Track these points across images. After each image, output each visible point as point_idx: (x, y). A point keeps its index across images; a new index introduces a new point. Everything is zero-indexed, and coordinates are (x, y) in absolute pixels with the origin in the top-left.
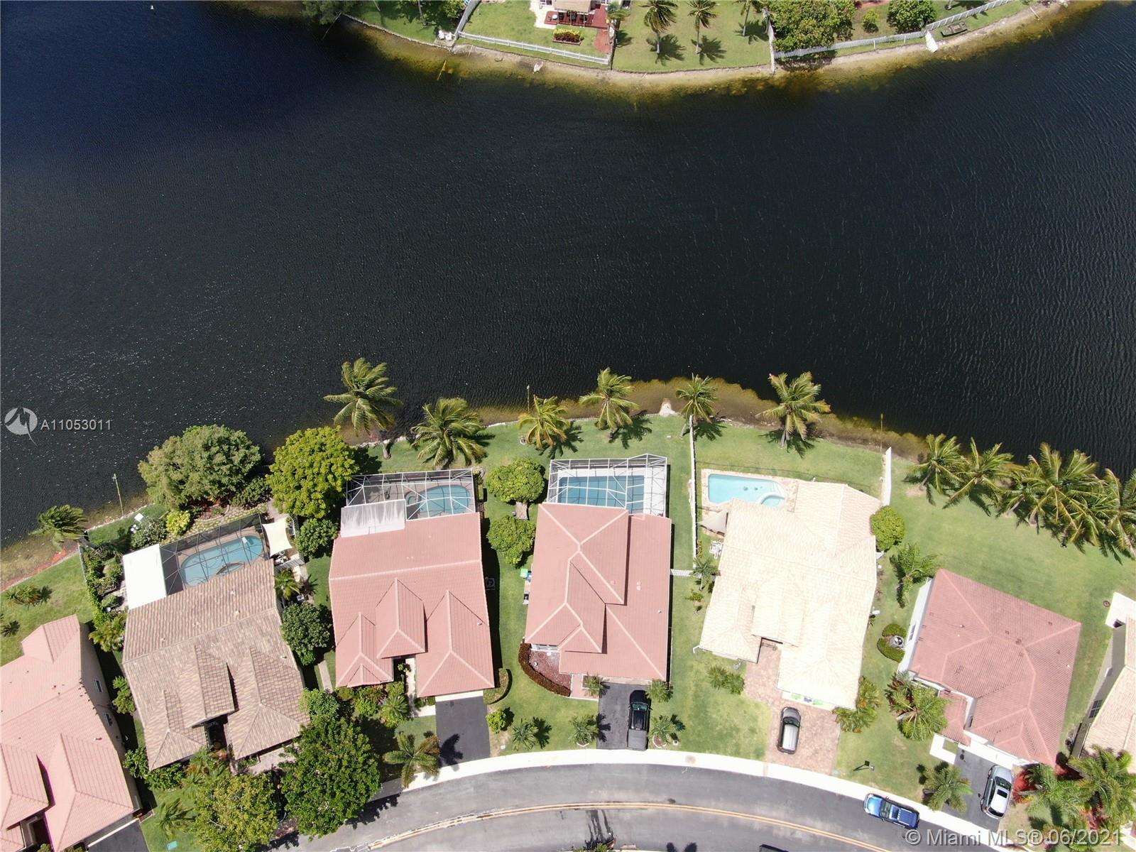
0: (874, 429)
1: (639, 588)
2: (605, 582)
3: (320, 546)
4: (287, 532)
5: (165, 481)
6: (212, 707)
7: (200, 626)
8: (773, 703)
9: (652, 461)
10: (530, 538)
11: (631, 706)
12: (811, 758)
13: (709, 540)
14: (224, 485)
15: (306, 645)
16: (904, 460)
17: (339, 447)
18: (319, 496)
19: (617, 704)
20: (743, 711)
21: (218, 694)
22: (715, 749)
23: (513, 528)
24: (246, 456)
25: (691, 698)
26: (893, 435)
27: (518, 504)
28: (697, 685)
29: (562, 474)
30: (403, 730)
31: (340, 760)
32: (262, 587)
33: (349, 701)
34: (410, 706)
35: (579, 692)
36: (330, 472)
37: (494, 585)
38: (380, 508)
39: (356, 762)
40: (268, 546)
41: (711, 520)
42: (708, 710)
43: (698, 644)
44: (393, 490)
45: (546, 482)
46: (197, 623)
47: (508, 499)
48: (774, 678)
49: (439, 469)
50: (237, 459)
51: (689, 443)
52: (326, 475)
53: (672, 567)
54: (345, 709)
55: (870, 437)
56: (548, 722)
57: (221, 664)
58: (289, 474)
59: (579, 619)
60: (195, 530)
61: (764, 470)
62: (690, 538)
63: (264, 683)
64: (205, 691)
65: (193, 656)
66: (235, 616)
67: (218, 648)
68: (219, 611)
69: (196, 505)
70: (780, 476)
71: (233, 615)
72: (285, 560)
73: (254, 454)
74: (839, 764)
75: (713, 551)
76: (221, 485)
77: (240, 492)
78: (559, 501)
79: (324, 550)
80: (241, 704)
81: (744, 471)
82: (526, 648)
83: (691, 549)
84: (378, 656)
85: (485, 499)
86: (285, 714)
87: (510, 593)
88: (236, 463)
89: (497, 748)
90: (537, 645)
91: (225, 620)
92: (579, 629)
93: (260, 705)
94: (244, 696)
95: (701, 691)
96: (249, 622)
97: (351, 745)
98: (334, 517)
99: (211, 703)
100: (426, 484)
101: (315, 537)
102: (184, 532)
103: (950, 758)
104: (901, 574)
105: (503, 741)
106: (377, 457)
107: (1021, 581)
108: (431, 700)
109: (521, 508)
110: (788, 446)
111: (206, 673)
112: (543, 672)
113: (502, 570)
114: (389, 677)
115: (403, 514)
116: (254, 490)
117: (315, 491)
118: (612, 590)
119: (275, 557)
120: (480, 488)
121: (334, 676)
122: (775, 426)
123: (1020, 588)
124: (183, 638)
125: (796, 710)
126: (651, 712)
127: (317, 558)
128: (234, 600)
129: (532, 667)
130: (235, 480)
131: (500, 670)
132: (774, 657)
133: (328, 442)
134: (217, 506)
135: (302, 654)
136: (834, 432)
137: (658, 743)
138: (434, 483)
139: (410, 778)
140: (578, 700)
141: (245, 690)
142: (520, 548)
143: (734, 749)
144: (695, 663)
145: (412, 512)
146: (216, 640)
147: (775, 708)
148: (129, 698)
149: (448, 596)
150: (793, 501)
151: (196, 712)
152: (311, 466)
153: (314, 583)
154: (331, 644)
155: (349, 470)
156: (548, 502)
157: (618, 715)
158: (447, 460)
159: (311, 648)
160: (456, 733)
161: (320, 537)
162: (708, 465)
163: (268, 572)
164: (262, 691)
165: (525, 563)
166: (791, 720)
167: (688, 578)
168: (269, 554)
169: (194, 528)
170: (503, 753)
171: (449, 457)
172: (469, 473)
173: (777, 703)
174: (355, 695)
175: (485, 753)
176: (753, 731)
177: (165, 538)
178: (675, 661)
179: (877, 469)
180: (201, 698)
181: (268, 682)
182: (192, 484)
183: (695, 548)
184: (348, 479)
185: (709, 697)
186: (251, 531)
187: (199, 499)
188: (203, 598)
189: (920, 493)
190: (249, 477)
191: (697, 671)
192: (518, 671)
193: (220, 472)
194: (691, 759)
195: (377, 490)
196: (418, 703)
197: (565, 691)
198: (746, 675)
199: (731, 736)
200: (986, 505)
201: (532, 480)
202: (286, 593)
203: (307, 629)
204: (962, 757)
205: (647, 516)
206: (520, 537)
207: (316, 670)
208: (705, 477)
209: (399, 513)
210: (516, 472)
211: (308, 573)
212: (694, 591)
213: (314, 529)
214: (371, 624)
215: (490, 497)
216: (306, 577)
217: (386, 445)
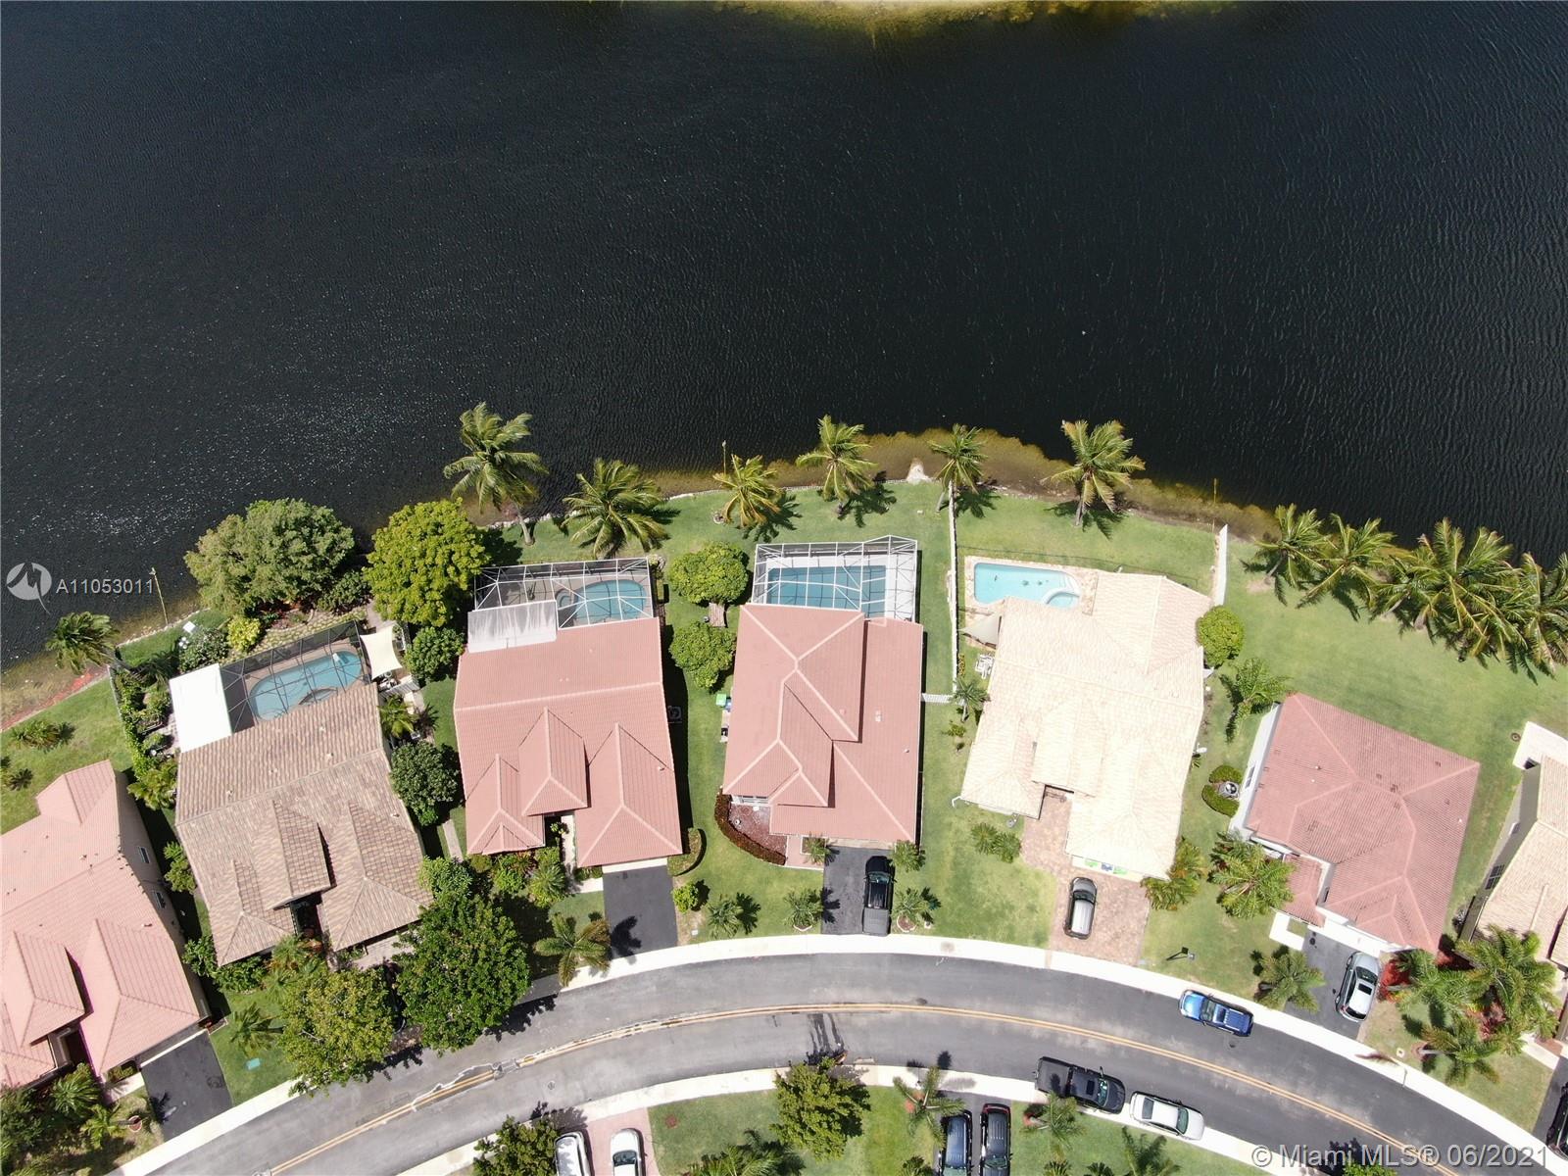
0: (1205, 501)
1: (878, 719)
2: (832, 710)
3: (441, 664)
4: (394, 646)
5: (220, 578)
6: (300, 883)
7: (279, 775)
8: (1060, 872)
9: (897, 545)
10: (729, 652)
11: (868, 877)
12: (1110, 944)
13: (974, 653)
14: (305, 583)
15: (424, 799)
16: (1245, 542)
17: (462, 528)
18: (437, 596)
19: (848, 875)
20: (1019, 884)
21: (307, 865)
22: (981, 933)
23: (706, 638)
24: (334, 542)
25: (948, 866)
26: (1230, 509)
27: (712, 605)
28: (957, 849)
29: (771, 564)
30: (560, 910)
31: (475, 951)
32: (363, 721)
33: (486, 873)
34: (568, 880)
35: (797, 858)
36: (451, 563)
37: (680, 716)
38: (522, 612)
39: (497, 954)
40: (369, 666)
41: (975, 626)
42: (971, 881)
43: (958, 793)
44: (539, 587)
45: (750, 574)
46: (275, 771)
47: (698, 600)
48: (1061, 839)
49: (601, 559)
50: (322, 545)
51: (948, 520)
52: (445, 567)
53: (924, 690)
54: (479, 883)
55: (1198, 510)
56: (757, 900)
57: (310, 825)
58: (394, 566)
59: (796, 761)
60: (267, 645)
61: (1050, 558)
62: (950, 652)
63: (370, 850)
64: (289, 861)
65: (271, 814)
66: (326, 761)
67: (306, 804)
68: (304, 753)
69: (267, 611)
70: (1073, 565)
71: (323, 759)
72: (392, 685)
73: (344, 539)
74: (1147, 951)
75: (981, 668)
76: (301, 582)
77: (328, 592)
78: (769, 601)
79: (447, 670)
80: (339, 877)
81: (1023, 559)
82: (724, 804)
83: (950, 666)
84: (524, 813)
85: (666, 600)
86: (399, 891)
87: (703, 726)
88: (321, 553)
89: (686, 933)
90: (739, 796)
91: (314, 766)
92: (797, 775)
93: (365, 879)
94: (342, 867)
95: (963, 856)
96: (347, 769)
97: (488, 930)
98: (459, 624)
99: (299, 878)
100: (585, 579)
101: (433, 653)
102: (252, 648)
103: (1296, 943)
104: (1236, 697)
105: (695, 925)
106: (515, 542)
107: (1399, 706)
108: (596, 870)
109: (716, 611)
110: (1085, 524)
111: (290, 836)
112: (748, 833)
113: (691, 696)
114: (539, 841)
115: (553, 620)
116: (347, 589)
117: (430, 590)
118: (842, 722)
119: (379, 680)
120: (659, 584)
121: (465, 840)
122: (1065, 496)
123: (1398, 716)
124: (257, 791)
125: (1090, 881)
126: (895, 884)
127: (436, 681)
128: (325, 738)
129: (733, 826)
130: (320, 576)
131: (690, 830)
132: (1062, 810)
133: (445, 522)
134: (296, 610)
135: (420, 811)
136: (1149, 505)
137: (904, 925)
138: (596, 578)
139: (570, 974)
140: (796, 870)
141: (344, 859)
142: (715, 665)
143: (1007, 933)
144: (954, 820)
145: (566, 618)
146: (301, 792)
147: (1062, 879)
148: (187, 871)
149: (617, 732)
150: (1091, 599)
151: (278, 889)
152: (423, 555)
153: (434, 715)
154: (459, 798)
155: (477, 560)
156: (752, 602)
157: (850, 890)
158: (612, 546)
159: (431, 802)
160: (631, 915)
161: (440, 652)
162: (974, 550)
163: (369, 700)
164: (367, 860)
165: (723, 686)
166: (1083, 894)
167: (946, 705)
168: (370, 676)
169: (265, 641)
170: (694, 940)
171: (617, 538)
172: (644, 563)
173: (1064, 872)
174: (493, 865)
175: (671, 941)
176: (1032, 909)
177: (226, 656)
178: (927, 817)
179: (1208, 556)
180: (285, 870)
181: (375, 848)
182: (260, 581)
183: (955, 665)
184: (477, 572)
185: (973, 864)
186: (344, 645)
187: (272, 601)
188: (282, 736)
189: (1266, 588)
190: (340, 571)
191: (957, 831)
192: (714, 832)
193: (299, 565)
194: (948, 946)
195: (516, 587)
196: (579, 875)
197: (778, 858)
198: (1023, 835)
199: (1003, 915)
200: (1355, 606)
201: (731, 573)
202: (396, 729)
203: (425, 777)
204: (1313, 941)
205: (889, 620)
206: (714, 651)
207: (439, 832)
208: (969, 567)
209: (547, 619)
210: (709, 562)
211: (425, 702)
212: (954, 723)
213: (431, 641)
214: (512, 769)
215: (673, 596)
216: (423, 708)
217: (528, 525)
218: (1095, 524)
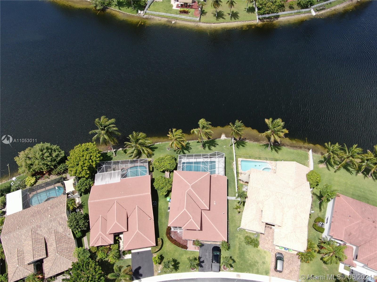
0: (304, 143)
1: (215, 204)
2: (201, 200)
3: (86, 188)
4: (73, 185)
5: (24, 164)
6: (36, 255)
7: (34, 222)
8: (272, 251)
9: (219, 155)
10: (171, 185)
11: (213, 253)
12: (289, 274)
13: (242, 185)
14: (49, 166)
15: (77, 229)
16: (316, 154)
17: (94, 149)
18: (86, 168)
20: (259, 255)
21: (39, 250)
22: (248, 271)
23: (164, 180)
24: (58, 154)
25: (237, 249)
26: (311, 145)
27: (166, 172)
28: (240, 244)
29: (183, 160)
30: (117, 264)
31: (88, 277)
32: (61, 205)
33: (96, 252)
34: (120, 255)
35: (191, 247)
36: (91, 159)
37: (156, 204)
38: (111, 174)
39: (95, 278)
40: (65, 190)
41: (242, 177)
42: (245, 254)
43: (239, 227)
44: (117, 167)
45: (177, 164)
46: (33, 220)
47: (162, 170)
48: (271, 240)
49: (135, 159)
50: (54, 155)
51: (233, 149)
52: (89, 159)
53: (228, 196)
54: (93, 256)
55: (302, 146)
56: (179, 261)
57: (42, 237)
58: (74, 160)
59: (190, 216)
61: (262, 159)
62: (235, 185)
63: (59, 245)
64: (34, 248)
65: (30, 234)
66: (49, 217)
67: (41, 231)
68: (43, 215)
69: (38, 174)
70: (269, 160)
71: (48, 216)
72: (72, 195)
73: (62, 154)
75: (244, 189)
76: (47, 165)
77: (56, 169)
79: (87, 191)
80: (49, 254)
81: (255, 159)
82: (169, 229)
83: (235, 189)
84: (107, 233)
85: (153, 171)
86: (67, 258)
87: (163, 207)
88: (54, 157)
89: (157, 272)
90: (173, 227)
91: (45, 219)
92: (191, 220)
93: (57, 254)
94: (51, 251)
95: (242, 246)
96: (54, 220)
97: (93, 270)
98: (92, 177)
99: (36, 254)
100: (130, 165)
101: (84, 185)
102: (33, 185)
103: (347, 273)
104: (320, 197)
105: (159, 269)
106: (111, 156)
108: (129, 251)
109: (167, 174)
110: (271, 150)
111: (35, 241)
112: (176, 240)
113: (159, 198)
114: (112, 242)
115: (120, 176)
116: (61, 168)
117: (84, 166)
118: (204, 204)
119: (68, 194)
120: (151, 166)
121: (90, 242)
122: (265, 142)
124: (27, 227)
125: (281, 254)
126: (221, 255)
127: (85, 194)
128: (49, 211)
129: (171, 237)
130: (53, 163)
131: (158, 238)
132: (271, 231)
133: (90, 148)
134: (47, 175)
135: (76, 233)
136: (289, 144)
137: (224, 269)
138: (132, 165)
140: (191, 251)
141: (51, 248)
142: (166, 189)
143: (256, 271)
144: (238, 235)
145: (124, 176)
147: (272, 253)
148: (3, 252)
149: (137, 208)
150: (275, 170)
151: (29, 258)
152: (83, 156)
153: (84, 205)
154: (88, 229)
155: (98, 158)
156: (178, 170)
157: (207, 257)
158: (138, 157)
159: (80, 230)
160: (140, 266)
161: (86, 185)
162: (240, 157)
163: (64, 199)
164: (58, 248)
165: (169, 195)
166: (279, 258)
167: (235, 200)
168: (65, 193)
169: (37, 184)
170: (159, 274)
171: (139, 154)
172: (146, 160)
173: (273, 251)
174: (98, 250)
175: (152, 274)
176: (264, 263)
177: (25, 188)
178: (230, 234)
179: (307, 158)
180: (32, 252)
181: (61, 244)
182: (36, 165)
183: (237, 188)
184: (98, 162)
185: (245, 249)
186: (59, 184)
187: (39, 171)
188: (37, 210)
189: (324, 167)
190: (60, 163)
191: (240, 238)
192: (166, 239)
193: (47, 160)
194: (238, 275)
195: (110, 168)
196: (124, 253)
197: (185, 247)
198: (260, 239)
199: (255, 265)
200: (351, 171)
201: (171, 162)
202: (71, 208)
203: (78, 222)
204: (352, 273)
205: (217, 175)
206: (166, 184)
207: (82, 240)
208: (239, 161)
209: (118, 176)
210: (165, 159)
211: (81, 201)
212: (237, 205)
213: (84, 182)
214: (105, 220)
215: (155, 170)
216: (80, 202)
217: (115, 152)
218: (274, 150)
